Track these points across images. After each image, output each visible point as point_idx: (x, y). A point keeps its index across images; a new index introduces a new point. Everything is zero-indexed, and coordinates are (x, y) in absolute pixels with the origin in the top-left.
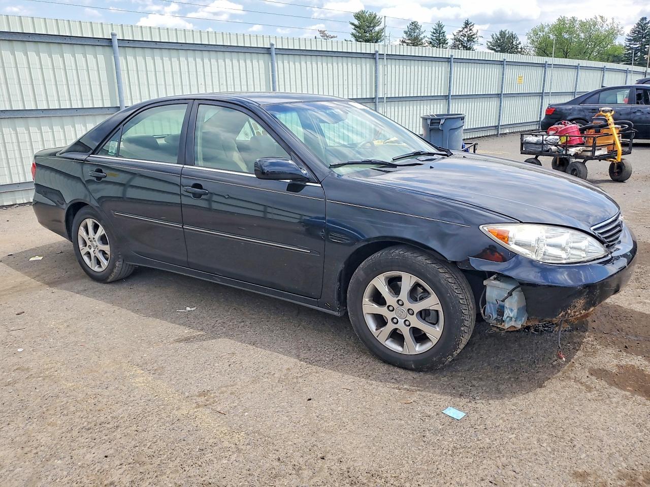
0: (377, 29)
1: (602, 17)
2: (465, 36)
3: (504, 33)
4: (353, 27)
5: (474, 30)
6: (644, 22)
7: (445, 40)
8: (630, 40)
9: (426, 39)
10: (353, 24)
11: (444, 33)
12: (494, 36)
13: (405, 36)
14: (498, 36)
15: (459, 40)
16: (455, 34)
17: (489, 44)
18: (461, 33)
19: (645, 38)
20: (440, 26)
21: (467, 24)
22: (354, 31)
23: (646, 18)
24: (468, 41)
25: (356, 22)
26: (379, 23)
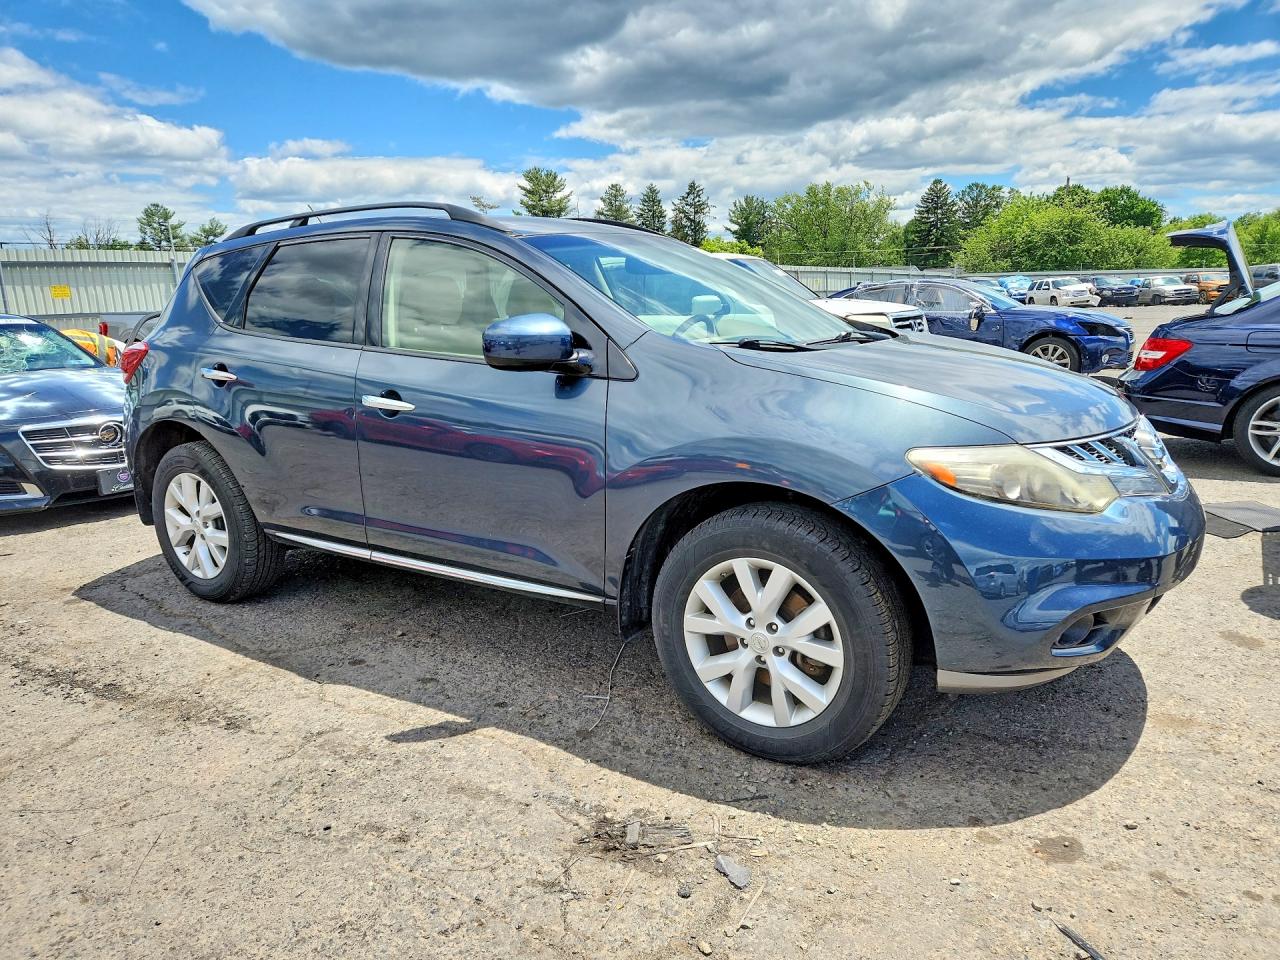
0: (558, 196)
1: (866, 183)
2: (691, 205)
3: (751, 200)
4: (524, 192)
5: (703, 198)
6: (939, 186)
7: (660, 212)
8: (920, 213)
9: (635, 210)
10: (522, 188)
11: (659, 201)
12: (738, 204)
13: (603, 203)
14: (743, 202)
15: (684, 212)
16: (677, 202)
17: (729, 213)
18: (685, 201)
19: (941, 208)
20: (653, 191)
21: (692, 187)
22: (526, 199)
23: (940, 182)
24: (696, 212)
25: (528, 185)
26: (561, 187)
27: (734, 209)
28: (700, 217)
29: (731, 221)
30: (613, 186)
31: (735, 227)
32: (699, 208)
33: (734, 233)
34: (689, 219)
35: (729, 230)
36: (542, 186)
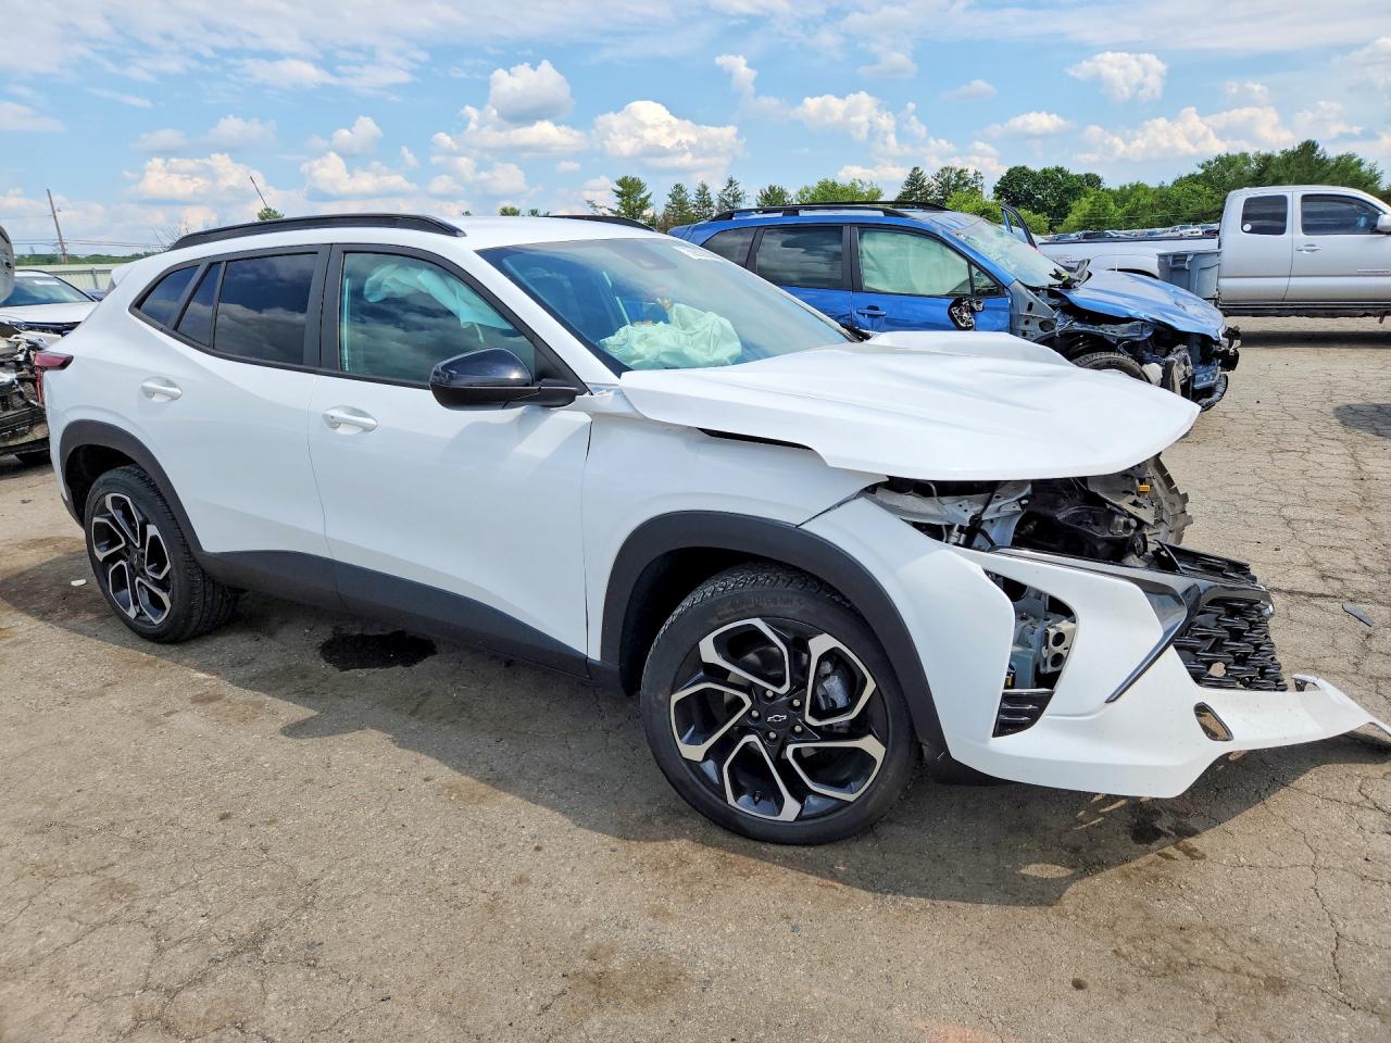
27: (761, 193)
28: (736, 206)
30: (677, 186)
32: (737, 197)
34: (729, 206)
36: (629, 190)
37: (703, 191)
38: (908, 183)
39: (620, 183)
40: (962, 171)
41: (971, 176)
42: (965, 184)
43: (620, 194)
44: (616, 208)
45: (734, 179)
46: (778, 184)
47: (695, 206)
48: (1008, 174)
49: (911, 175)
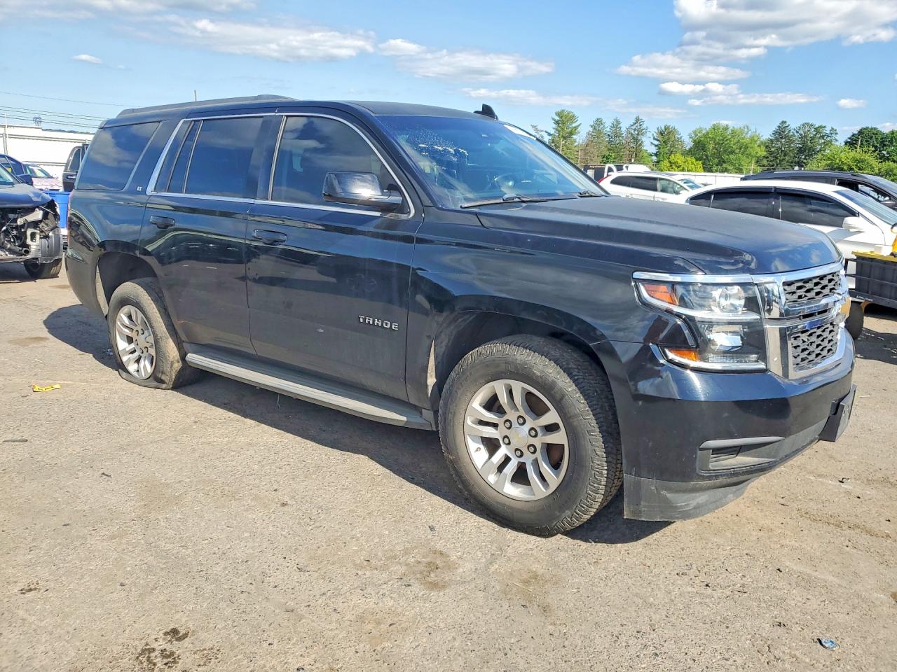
1: (747, 127)
3: (668, 127)
4: (554, 122)
5: (644, 126)
6: (784, 125)
7: (620, 133)
9: (607, 132)
10: (553, 119)
11: (620, 128)
12: (660, 128)
13: (591, 129)
14: (663, 128)
15: (632, 134)
16: (628, 128)
17: (655, 135)
18: (633, 127)
19: (785, 138)
20: (618, 122)
21: (638, 120)
22: (554, 126)
23: (785, 122)
24: (638, 134)
25: (557, 118)
27: (657, 131)
28: (639, 138)
29: (654, 139)
30: (598, 120)
31: (656, 143)
32: (641, 132)
33: (656, 146)
34: (634, 138)
35: (652, 143)
36: (564, 121)
37: (616, 125)
38: (775, 133)
39: (558, 114)
40: (820, 127)
41: (828, 132)
42: (822, 137)
43: (557, 122)
44: (552, 132)
45: (640, 118)
46: (672, 124)
47: (609, 135)
48: (859, 132)
49: (779, 127)
